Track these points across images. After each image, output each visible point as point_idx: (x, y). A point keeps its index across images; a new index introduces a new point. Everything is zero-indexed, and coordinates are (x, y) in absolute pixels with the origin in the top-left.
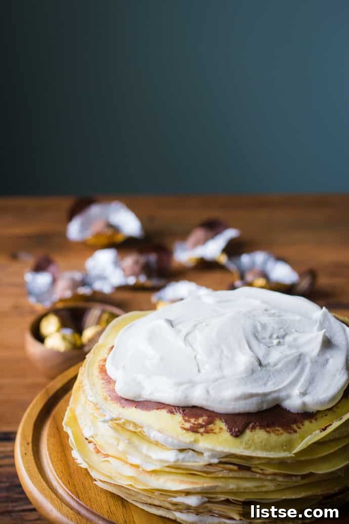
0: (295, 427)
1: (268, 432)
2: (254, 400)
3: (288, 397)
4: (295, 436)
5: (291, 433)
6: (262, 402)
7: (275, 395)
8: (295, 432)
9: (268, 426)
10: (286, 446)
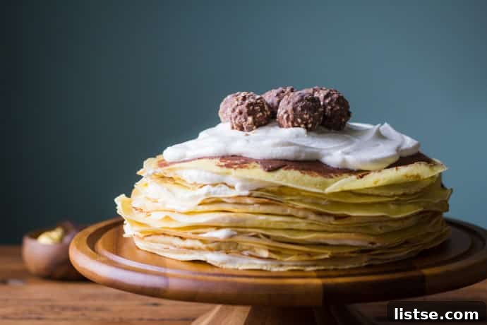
0: (332, 175)
1: (302, 173)
2: (292, 148)
3: (329, 154)
4: (330, 180)
5: (326, 177)
6: (300, 151)
7: (316, 150)
8: (332, 177)
9: (303, 169)
10: (320, 185)
